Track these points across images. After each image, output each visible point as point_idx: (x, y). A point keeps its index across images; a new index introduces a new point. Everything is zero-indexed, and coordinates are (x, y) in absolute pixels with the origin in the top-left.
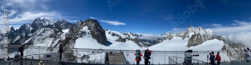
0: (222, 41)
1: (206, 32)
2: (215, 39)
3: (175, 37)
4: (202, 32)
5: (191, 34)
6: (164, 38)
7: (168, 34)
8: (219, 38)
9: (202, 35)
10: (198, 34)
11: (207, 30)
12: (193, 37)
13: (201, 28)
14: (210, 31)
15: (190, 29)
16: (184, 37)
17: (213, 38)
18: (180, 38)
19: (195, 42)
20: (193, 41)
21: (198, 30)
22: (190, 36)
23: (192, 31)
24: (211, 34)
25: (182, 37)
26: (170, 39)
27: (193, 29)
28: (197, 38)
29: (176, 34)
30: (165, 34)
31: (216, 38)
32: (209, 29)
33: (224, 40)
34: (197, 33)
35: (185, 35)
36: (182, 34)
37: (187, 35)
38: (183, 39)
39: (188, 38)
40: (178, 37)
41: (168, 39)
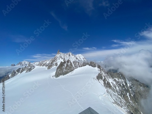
0: (96, 68)
1: (77, 59)
2: (87, 66)
3: (36, 67)
4: (72, 58)
5: (59, 61)
6: (18, 71)
7: (27, 63)
8: (92, 64)
9: (72, 62)
10: (68, 61)
11: (77, 56)
12: (62, 64)
13: (71, 55)
14: (81, 57)
15: (58, 55)
16: (50, 66)
17: (84, 64)
18: (44, 67)
19: (64, 70)
20: (62, 69)
21: (68, 56)
22: (59, 64)
23: (60, 58)
24: (83, 60)
25: (47, 66)
26: (30, 70)
27: (62, 55)
28: (67, 65)
29: (38, 63)
30: (21, 64)
31: (88, 64)
32: (80, 55)
33: (99, 67)
34: (66, 60)
35: (52, 63)
36: (48, 62)
37: (54, 63)
38: (48, 69)
39: (56, 66)
40: (41, 67)
41: (25, 71)
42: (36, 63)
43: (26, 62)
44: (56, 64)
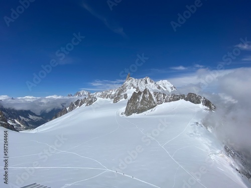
0: (201, 106)
1: (159, 88)
2: (182, 101)
3: (99, 99)
4: (152, 86)
5: (130, 92)
6: (77, 103)
7: (86, 93)
8: (193, 98)
9: (152, 93)
10: (145, 91)
11: (160, 83)
12: (135, 96)
13: (148, 81)
14: (166, 85)
15: (128, 83)
16: (116, 99)
17: (175, 98)
18: (109, 99)
19: (139, 106)
20: (135, 104)
21: (143, 83)
22: (129, 96)
23: (132, 86)
24: (170, 90)
25: (112, 98)
26: (90, 102)
27: (134, 81)
28: (144, 97)
29: (100, 94)
30: (78, 94)
31: (182, 97)
32: (165, 81)
33: (207, 103)
34: (142, 89)
35: (119, 94)
36: (113, 93)
37: (122, 94)
38: (114, 102)
39: (125, 98)
40: (105, 99)
41: (85, 104)
42: (98, 94)
43: (84, 93)
44: (126, 96)
